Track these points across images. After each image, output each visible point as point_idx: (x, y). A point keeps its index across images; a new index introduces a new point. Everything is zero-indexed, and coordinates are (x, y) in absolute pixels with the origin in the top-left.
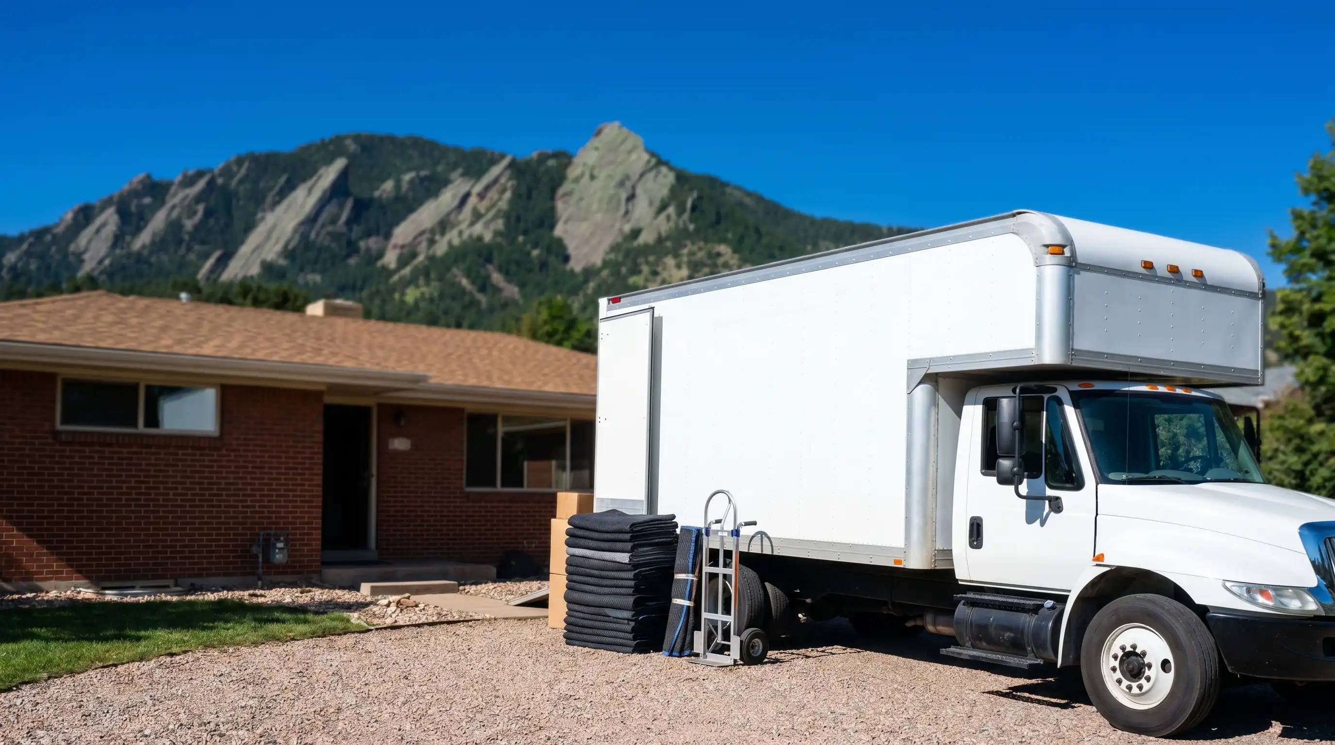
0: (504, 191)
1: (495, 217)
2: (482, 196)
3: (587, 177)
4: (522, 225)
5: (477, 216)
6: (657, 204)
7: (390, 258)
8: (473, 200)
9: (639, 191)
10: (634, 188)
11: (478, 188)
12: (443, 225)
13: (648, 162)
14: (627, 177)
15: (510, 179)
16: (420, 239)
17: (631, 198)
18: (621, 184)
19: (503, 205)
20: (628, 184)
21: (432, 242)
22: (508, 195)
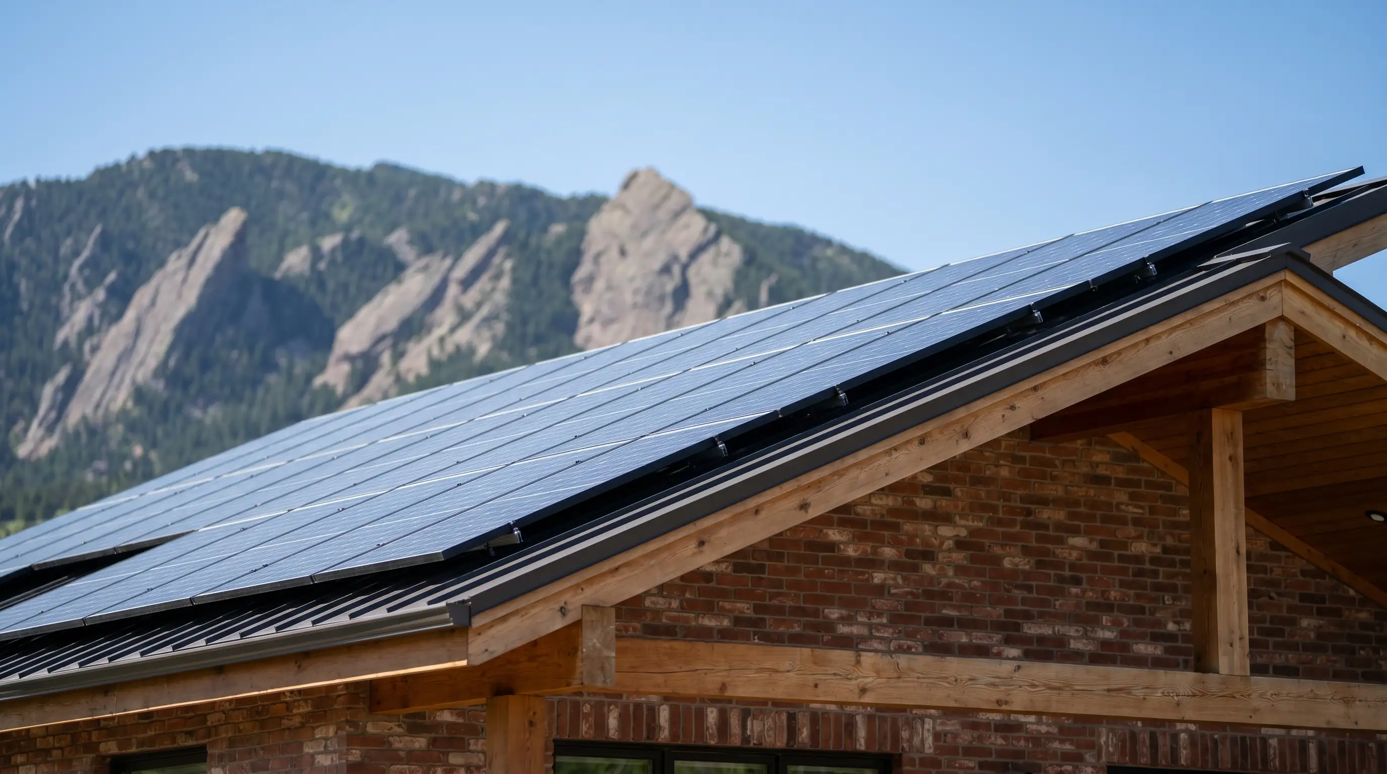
0: (497, 277)
1: (490, 317)
2: (467, 283)
3: (614, 253)
4: (531, 329)
5: (462, 315)
6: (720, 299)
7: (335, 376)
8: (453, 290)
9: (693, 279)
10: (685, 274)
11: (460, 272)
12: (412, 327)
13: (706, 230)
14: (673, 257)
15: (508, 256)
16: (380, 347)
17: (682, 290)
18: (666, 267)
19: (500, 298)
20: (676, 269)
21: (398, 351)
22: (505, 283)
